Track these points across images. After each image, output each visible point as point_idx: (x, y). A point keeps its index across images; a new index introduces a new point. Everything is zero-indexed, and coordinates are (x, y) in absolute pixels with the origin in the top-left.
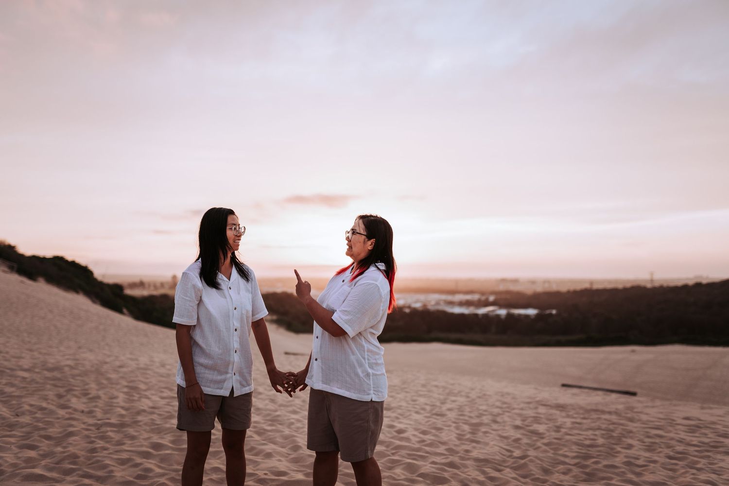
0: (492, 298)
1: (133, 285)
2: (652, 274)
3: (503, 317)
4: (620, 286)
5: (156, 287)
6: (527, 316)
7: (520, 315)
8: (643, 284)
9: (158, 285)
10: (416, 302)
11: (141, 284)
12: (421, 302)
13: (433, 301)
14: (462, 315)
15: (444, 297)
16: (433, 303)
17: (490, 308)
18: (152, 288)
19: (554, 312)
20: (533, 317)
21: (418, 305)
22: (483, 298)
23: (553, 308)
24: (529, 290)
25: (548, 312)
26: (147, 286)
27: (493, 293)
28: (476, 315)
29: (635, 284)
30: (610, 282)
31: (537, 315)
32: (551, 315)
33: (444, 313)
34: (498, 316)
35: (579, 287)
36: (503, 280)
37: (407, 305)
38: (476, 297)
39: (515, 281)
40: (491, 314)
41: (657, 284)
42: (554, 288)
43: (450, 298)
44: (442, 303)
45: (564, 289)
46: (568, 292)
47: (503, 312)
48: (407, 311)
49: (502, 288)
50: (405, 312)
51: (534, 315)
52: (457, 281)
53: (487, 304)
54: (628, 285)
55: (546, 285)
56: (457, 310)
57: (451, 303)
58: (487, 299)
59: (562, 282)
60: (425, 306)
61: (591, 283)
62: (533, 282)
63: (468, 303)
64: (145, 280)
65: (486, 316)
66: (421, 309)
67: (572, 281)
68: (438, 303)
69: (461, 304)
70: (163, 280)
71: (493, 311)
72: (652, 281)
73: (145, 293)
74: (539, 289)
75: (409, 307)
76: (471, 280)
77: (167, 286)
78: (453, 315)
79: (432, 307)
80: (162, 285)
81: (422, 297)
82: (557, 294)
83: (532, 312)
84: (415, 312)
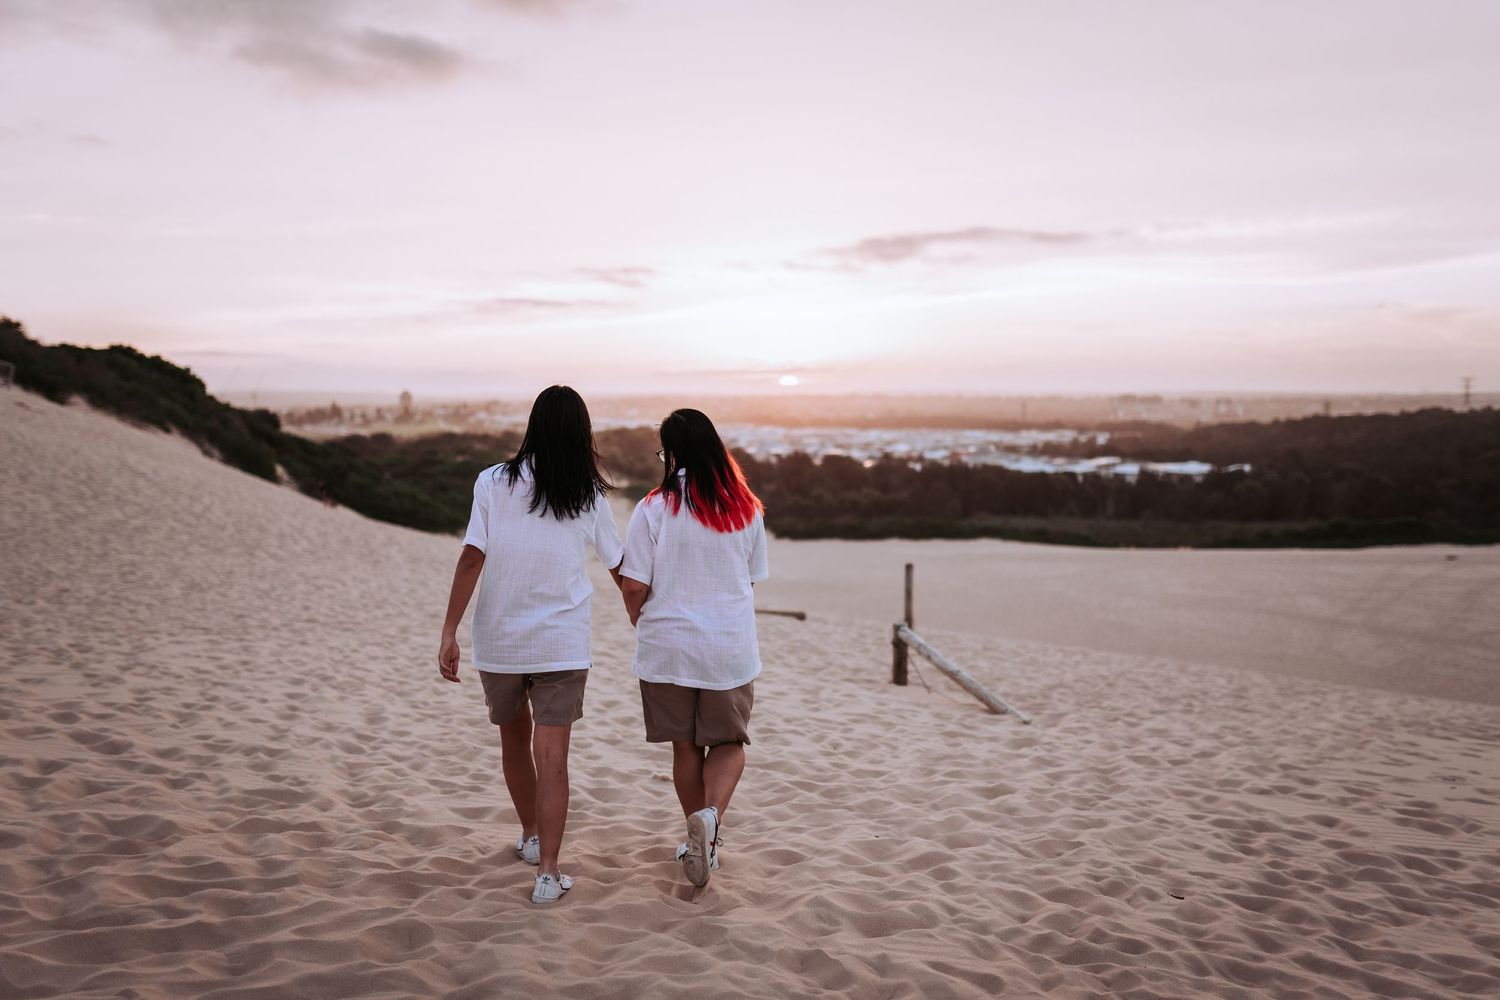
0: (1102, 439)
1: (316, 416)
2: (1467, 381)
3: (1132, 480)
4: (1394, 411)
5: (366, 421)
6: (1186, 478)
7: (1168, 475)
8: (1445, 406)
9: (371, 414)
10: (935, 449)
11: (335, 413)
12: (945, 448)
13: (973, 447)
14: (1041, 476)
15: (995, 436)
16: (972, 449)
17: (1103, 461)
18: (358, 420)
19: (1247, 468)
20: (1199, 479)
21: (940, 456)
22: (1083, 439)
23: (1244, 461)
24: (1184, 419)
25: (1232, 468)
26: (347, 415)
27: (1104, 427)
28: (1072, 476)
29: (1428, 405)
30: (1365, 400)
31: (1208, 476)
32: (1241, 473)
33: (1000, 471)
34: (1120, 477)
35: (1298, 414)
36: (1127, 399)
37: (915, 454)
38: (1066, 436)
39: (1154, 400)
40: (1103, 472)
41: (1478, 406)
42: (1241, 415)
43: (1008, 438)
44: (992, 448)
45: (1265, 417)
46: (1276, 423)
47: (1131, 469)
48: (918, 467)
49: (1123, 415)
50: (913, 470)
51: (1203, 474)
52: (1024, 402)
53: (1092, 452)
54: (1413, 408)
55: (1223, 409)
56: (1028, 465)
57: (1012, 450)
58: (1092, 441)
59: (1259, 401)
60: (954, 455)
61: (1327, 404)
62: (1193, 403)
63: (1050, 450)
64: (342, 403)
65: (1093, 478)
66: (946, 463)
67: (1279, 400)
68: (983, 450)
69: (1035, 451)
70: (383, 402)
71: (1108, 466)
72: (1467, 396)
73: (343, 431)
74: (1207, 418)
75: (920, 459)
76: (1053, 399)
77: (389, 417)
78: (1018, 474)
79: (969, 461)
80: (380, 414)
81: (948, 437)
82: (1251, 428)
83: (1196, 468)
84: (933, 470)
